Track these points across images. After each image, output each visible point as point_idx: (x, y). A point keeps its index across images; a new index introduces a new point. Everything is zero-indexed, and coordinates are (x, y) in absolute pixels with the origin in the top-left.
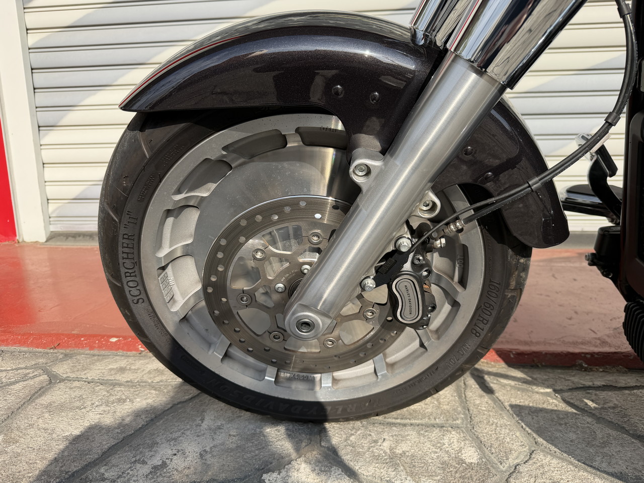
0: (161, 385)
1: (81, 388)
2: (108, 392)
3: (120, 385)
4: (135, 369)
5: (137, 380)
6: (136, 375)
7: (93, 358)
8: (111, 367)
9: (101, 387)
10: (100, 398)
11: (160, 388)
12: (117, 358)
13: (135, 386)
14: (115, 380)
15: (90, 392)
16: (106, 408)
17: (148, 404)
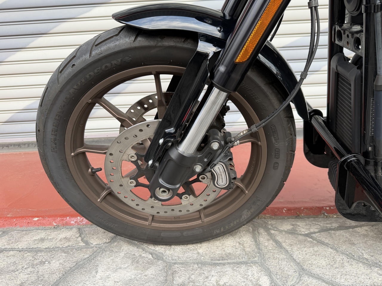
0: (69, 249)
1: (14, 256)
2: (33, 257)
3: (41, 251)
4: (51, 239)
5: (53, 246)
6: (52, 243)
7: (22, 233)
8: (35, 238)
9: (29, 254)
10: (28, 262)
11: (68, 251)
12: (39, 231)
13: (52, 251)
14: (37, 248)
15: (21, 258)
16: (32, 270)
17: (60, 264)
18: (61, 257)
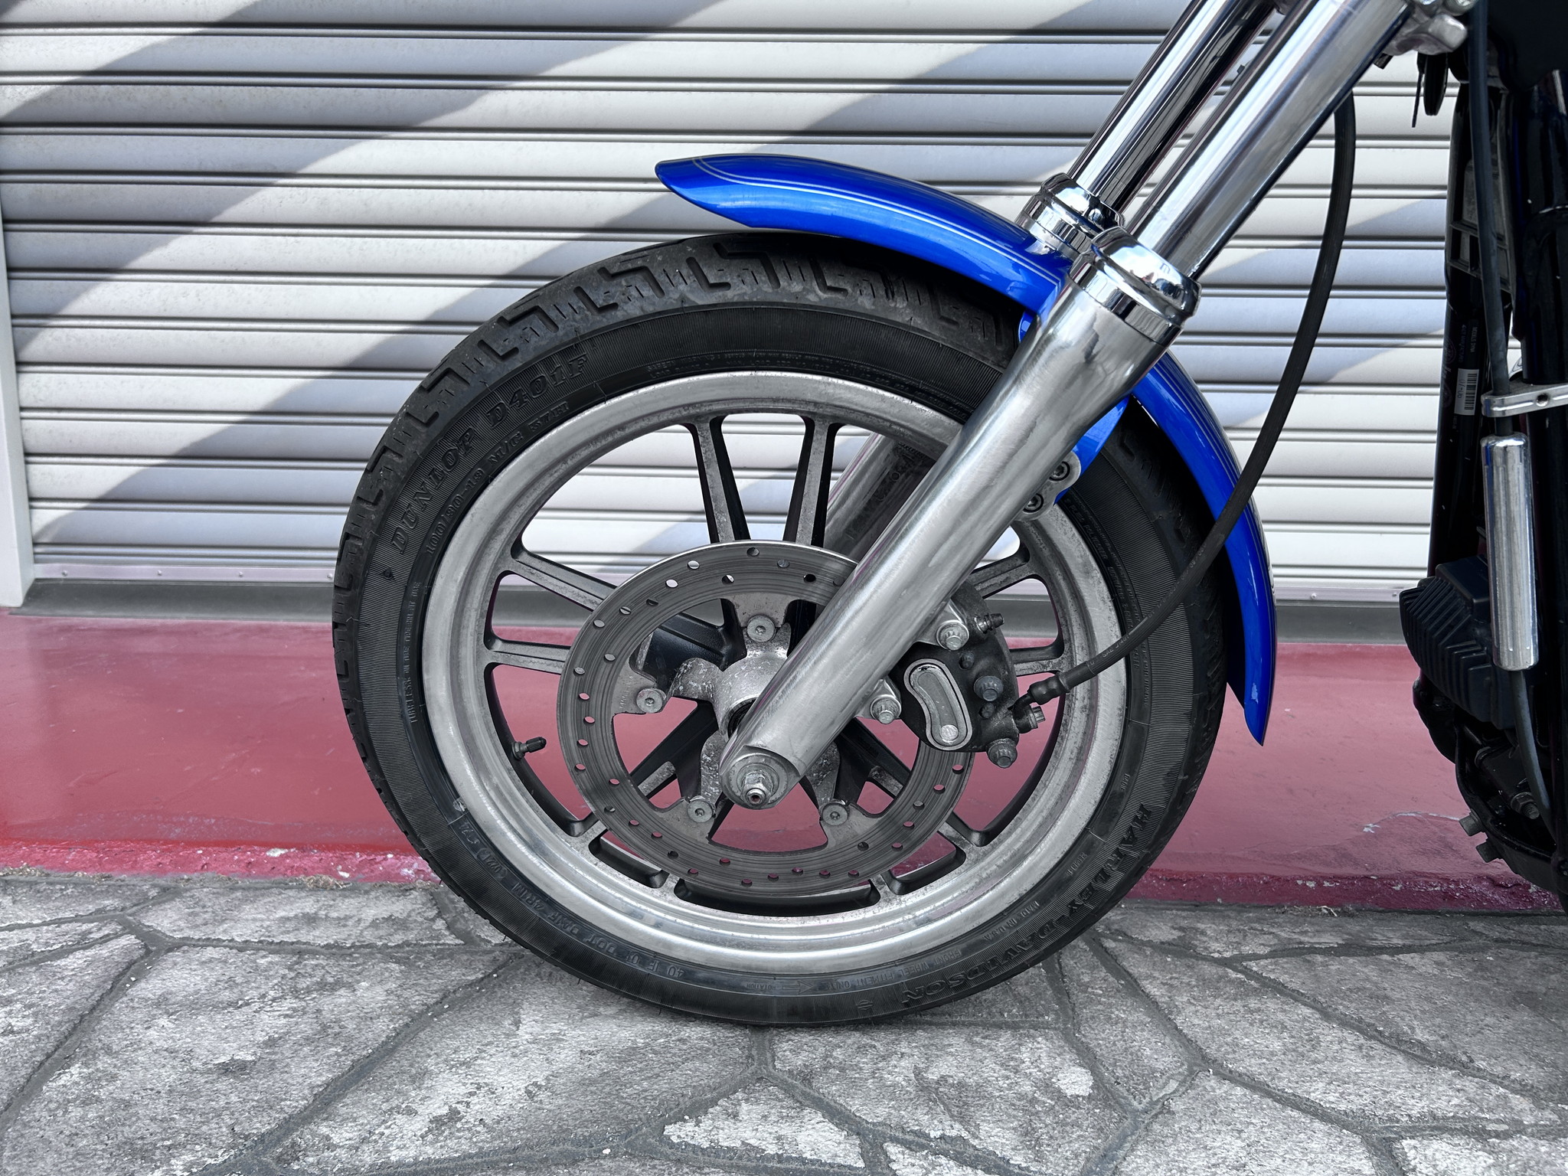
0: (409, 952)
1: (225, 962)
2: (290, 969)
3: (314, 953)
4: (339, 918)
5: (351, 941)
6: (345, 932)
7: (233, 896)
8: (281, 913)
9: (276, 958)
10: (275, 981)
11: (408, 958)
12: (291, 893)
13: (350, 955)
14: (298, 942)
15: (248, 970)
16: (297, 1004)
17: (389, 992)
18: (387, 974)
